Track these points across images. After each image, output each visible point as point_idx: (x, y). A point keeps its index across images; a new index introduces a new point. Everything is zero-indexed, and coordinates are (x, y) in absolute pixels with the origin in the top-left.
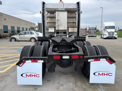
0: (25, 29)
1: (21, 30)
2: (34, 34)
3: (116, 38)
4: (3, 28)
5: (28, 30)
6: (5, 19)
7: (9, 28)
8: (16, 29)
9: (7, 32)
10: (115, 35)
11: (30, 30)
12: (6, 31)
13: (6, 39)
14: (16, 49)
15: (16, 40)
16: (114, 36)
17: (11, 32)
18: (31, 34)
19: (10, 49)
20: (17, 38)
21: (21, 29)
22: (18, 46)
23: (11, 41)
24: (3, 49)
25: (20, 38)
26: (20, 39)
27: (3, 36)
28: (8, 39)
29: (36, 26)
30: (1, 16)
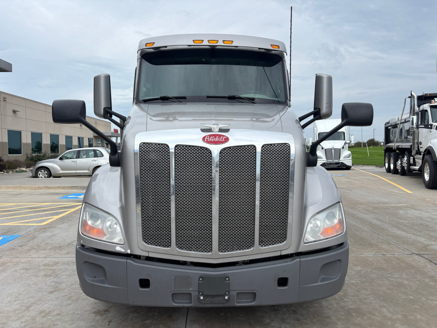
0: (75, 142)
1: (64, 143)
2: (102, 155)
3: (348, 168)
4: (6, 140)
5: (86, 143)
6: (14, 112)
7: (26, 139)
8: (46, 141)
9: (18, 151)
10: (346, 157)
11: (90, 145)
12: (16, 147)
13: (17, 172)
14: (57, 194)
15: (50, 175)
16: (342, 160)
17: (30, 152)
18: (96, 155)
19: (41, 194)
20: (53, 168)
21: (62, 142)
22: (59, 187)
23: (36, 176)
24: (21, 194)
25: (62, 170)
26: (61, 172)
27: (8, 162)
28: (23, 171)
29: (112, 131)
30: (3, 103)
